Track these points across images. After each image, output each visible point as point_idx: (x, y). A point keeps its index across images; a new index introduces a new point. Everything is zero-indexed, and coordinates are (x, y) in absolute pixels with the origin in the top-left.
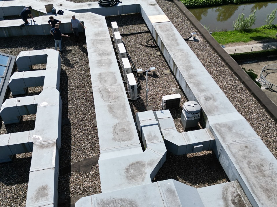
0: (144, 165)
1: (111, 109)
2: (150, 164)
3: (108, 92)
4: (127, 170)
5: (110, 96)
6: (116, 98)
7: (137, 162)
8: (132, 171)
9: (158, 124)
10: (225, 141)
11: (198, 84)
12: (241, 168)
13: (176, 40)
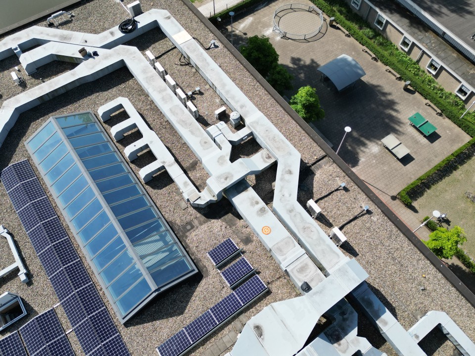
0: (224, 157)
1: (192, 133)
2: (227, 155)
3: (183, 121)
4: (218, 161)
5: (186, 124)
6: (190, 124)
7: (221, 156)
8: (220, 161)
9: (222, 133)
10: (257, 131)
11: (233, 98)
12: (266, 142)
13: (206, 60)
